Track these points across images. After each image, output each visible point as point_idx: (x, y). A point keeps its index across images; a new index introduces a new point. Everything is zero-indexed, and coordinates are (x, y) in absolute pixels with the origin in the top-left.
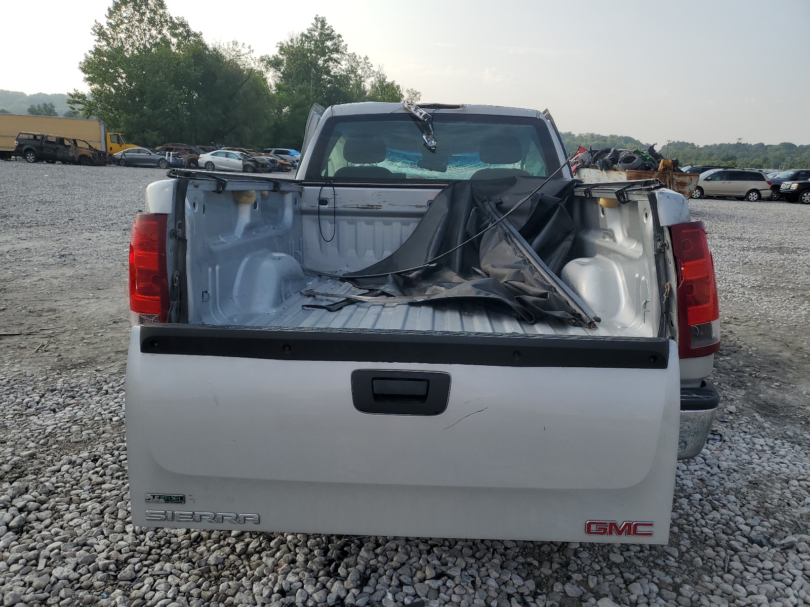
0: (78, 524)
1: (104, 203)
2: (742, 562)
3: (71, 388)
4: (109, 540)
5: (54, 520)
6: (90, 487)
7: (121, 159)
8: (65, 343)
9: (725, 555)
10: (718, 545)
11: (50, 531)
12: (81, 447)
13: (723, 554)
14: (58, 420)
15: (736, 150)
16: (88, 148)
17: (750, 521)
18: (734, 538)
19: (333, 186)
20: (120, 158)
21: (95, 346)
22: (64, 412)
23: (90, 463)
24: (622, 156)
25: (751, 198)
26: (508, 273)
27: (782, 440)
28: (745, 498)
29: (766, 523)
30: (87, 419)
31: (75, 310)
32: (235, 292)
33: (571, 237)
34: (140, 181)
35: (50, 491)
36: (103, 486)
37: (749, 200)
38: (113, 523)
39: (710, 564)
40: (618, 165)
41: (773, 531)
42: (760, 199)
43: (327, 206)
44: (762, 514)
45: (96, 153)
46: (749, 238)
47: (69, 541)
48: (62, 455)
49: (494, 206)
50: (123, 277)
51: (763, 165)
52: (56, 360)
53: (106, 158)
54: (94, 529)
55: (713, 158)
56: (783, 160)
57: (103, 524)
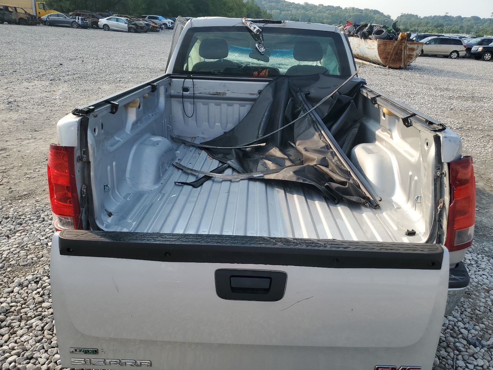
0: (26, 340)
1: (37, 58)
2: (464, 360)
3: (19, 216)
4: (48, 354)
5: (11, 335)
6: (34, 305)
7: (47, 21)
8: (14, 177)
9: (453, 355)
10: (448, 346)
11: (8, 345)
12: (27, 270)
13: (452, 354)
14: (11, 246)
15: (444, 20)
16: (24, 13)
17: (467, 326)
18: (458, 340)
19: (193, 78)
20: (45, 20)
21: (35, 180)
22: (14, 237)
23: (33, 284)
24: (375, 29)
25: (452, 57)
26: (317, 157)
27: (482, 255)
28: (463, 306)
29: (477, 327)
30: (30, 245)
31: (19, 149)
32: (128, 175)
33: (358, 125)
34: (60, 39)
35: (7, 310)
36: (44, 305)
37: (451, 58)
38: (50, 339)
39: (444, 363)
40: (372, 36)
41: (481, 333)
42: (458, 57)
43: (188, 93)
44: (474, 320)
45: (30, 16)
46: (453, 89)
47: (21, 356)
48: (14, 277)
49: (304, 96)
50: (51, 121)
51: (460, 31)
52: (8, 192)
53: (36, 20)
54: (38, 344)
55: (429, 25)
56: (472, 27)
57: (43, 340)
